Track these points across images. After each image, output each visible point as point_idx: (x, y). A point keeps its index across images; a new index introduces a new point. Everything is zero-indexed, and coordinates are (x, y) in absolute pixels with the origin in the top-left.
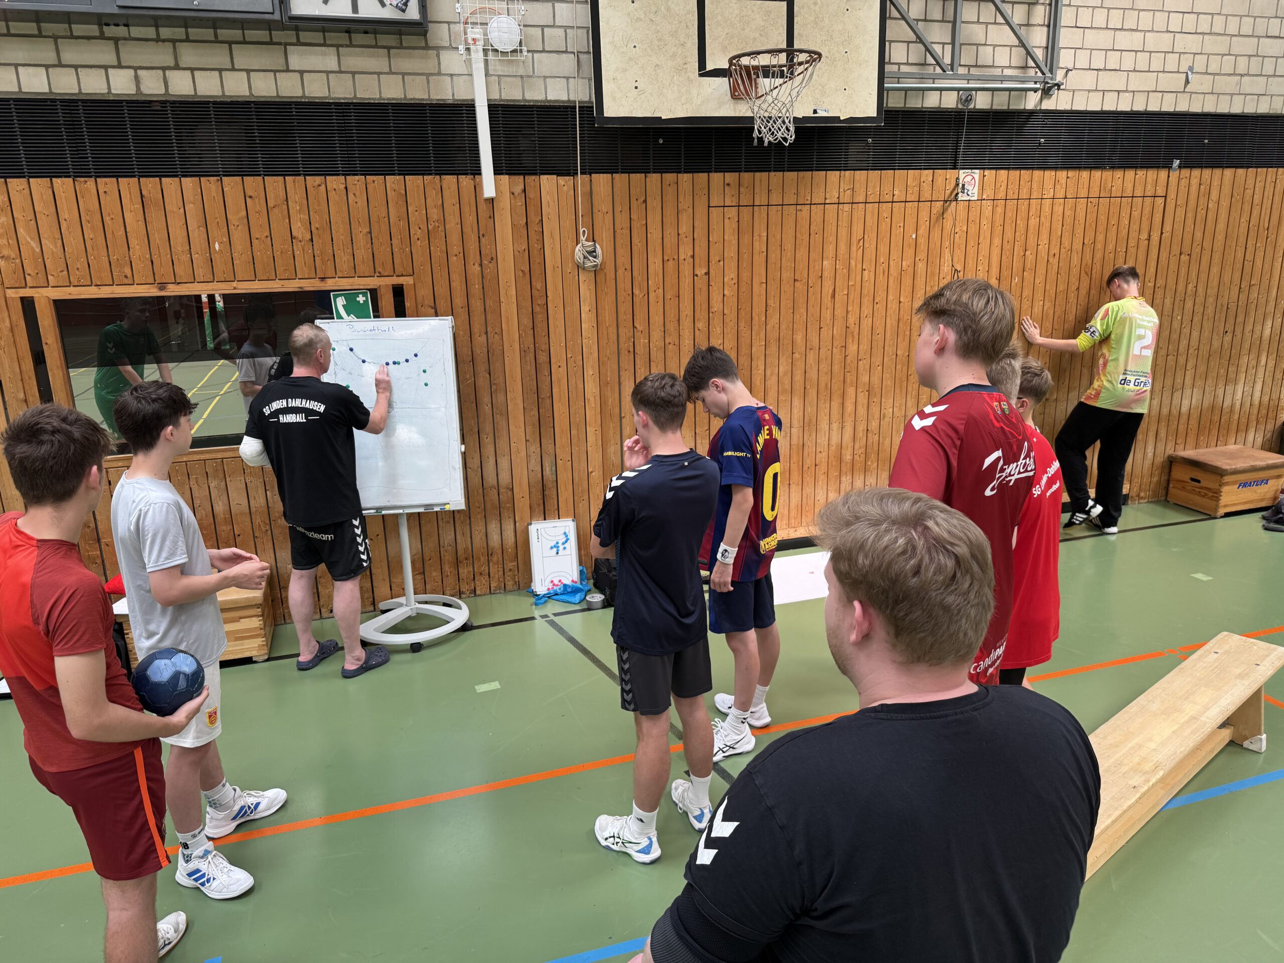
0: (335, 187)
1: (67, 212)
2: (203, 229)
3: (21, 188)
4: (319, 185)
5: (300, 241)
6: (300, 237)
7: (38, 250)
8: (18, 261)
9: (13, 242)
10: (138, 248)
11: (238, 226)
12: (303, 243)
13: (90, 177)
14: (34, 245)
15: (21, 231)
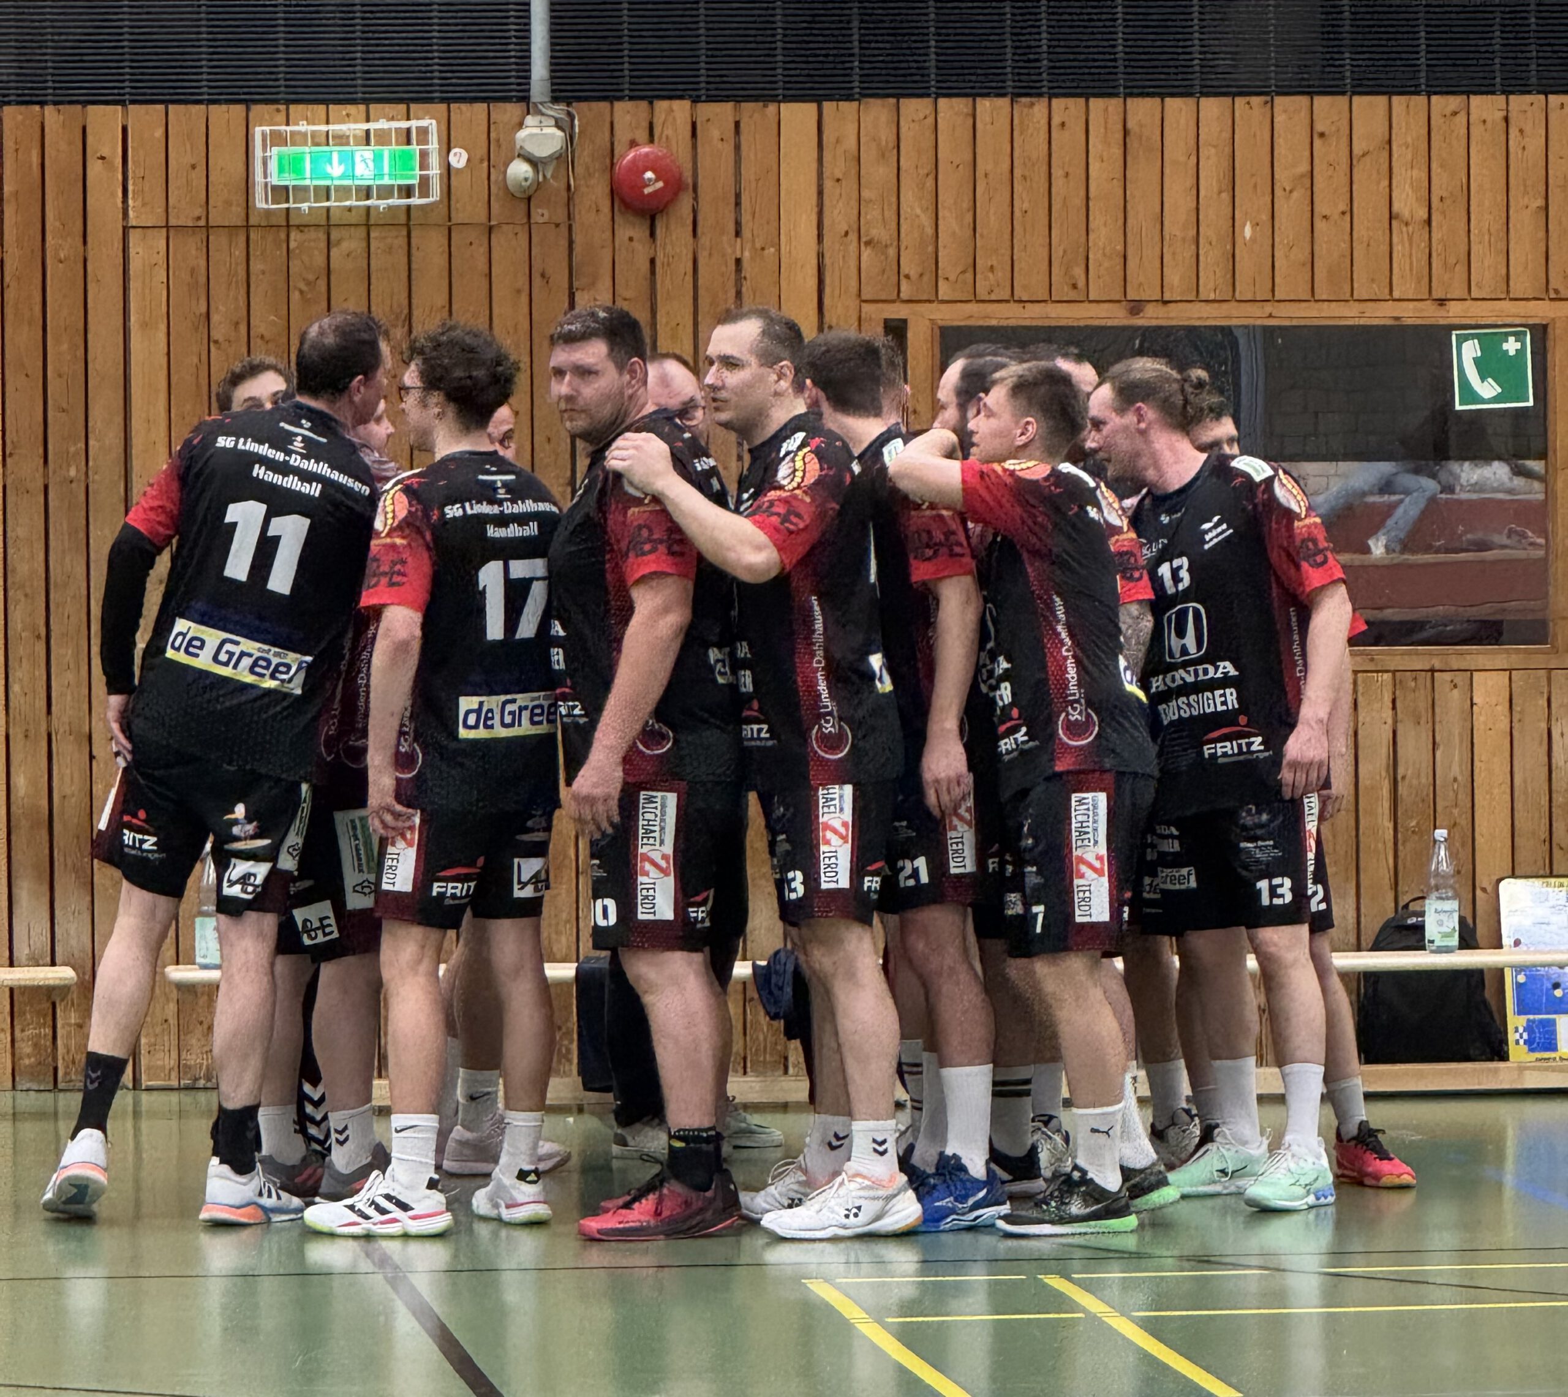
0: (1484, 116)
1: (991, 163)
2: (1226, 196)
3: (922, 116)
4: (1455, 114)
5: (1407, 224)
6: (1406, 214)
7: (930, 231)
8: (892, 252)
9: (890, 214)
10: (1105, 232)
11: (1291, 192)
12: (1410, 228)
13: (1040, 95)
14: (926, 221)
15: (907, 196)
